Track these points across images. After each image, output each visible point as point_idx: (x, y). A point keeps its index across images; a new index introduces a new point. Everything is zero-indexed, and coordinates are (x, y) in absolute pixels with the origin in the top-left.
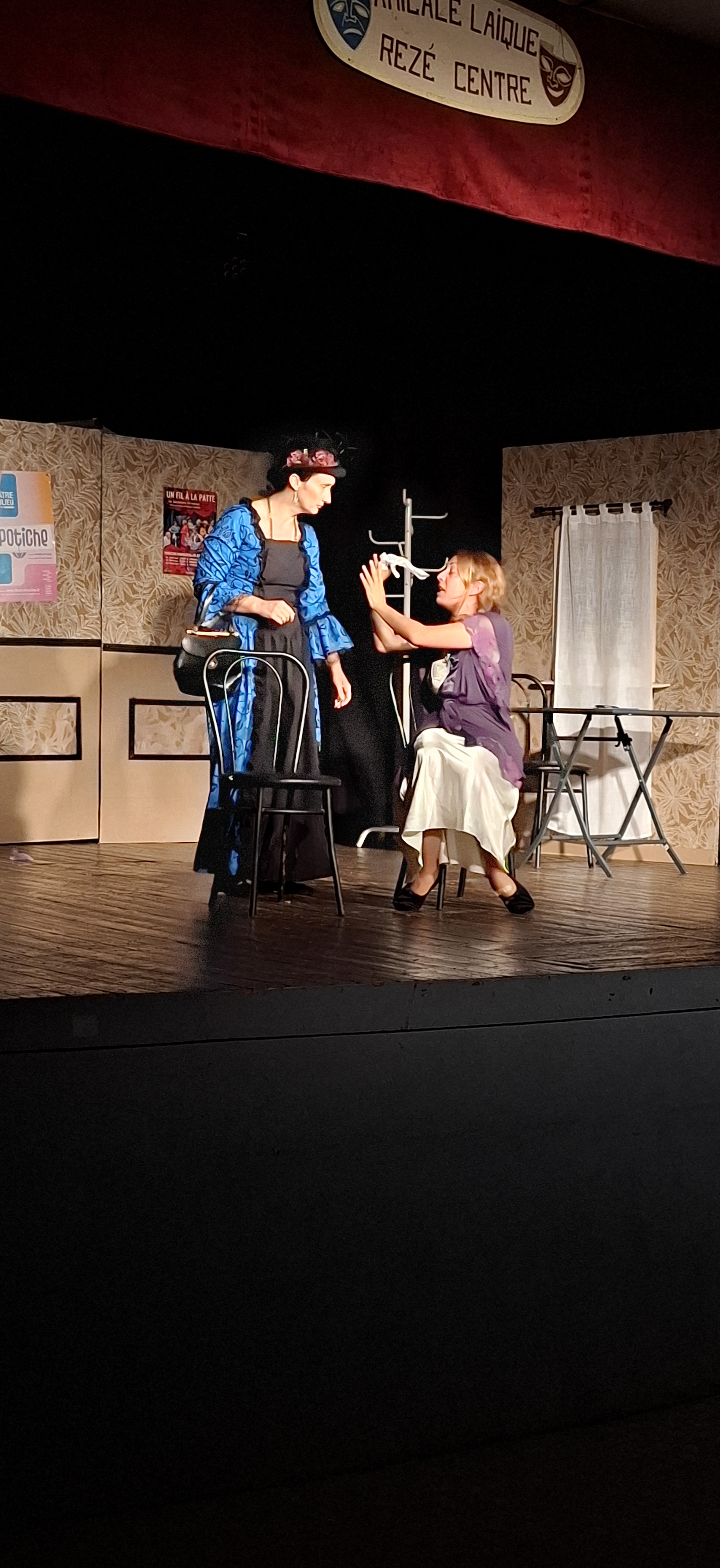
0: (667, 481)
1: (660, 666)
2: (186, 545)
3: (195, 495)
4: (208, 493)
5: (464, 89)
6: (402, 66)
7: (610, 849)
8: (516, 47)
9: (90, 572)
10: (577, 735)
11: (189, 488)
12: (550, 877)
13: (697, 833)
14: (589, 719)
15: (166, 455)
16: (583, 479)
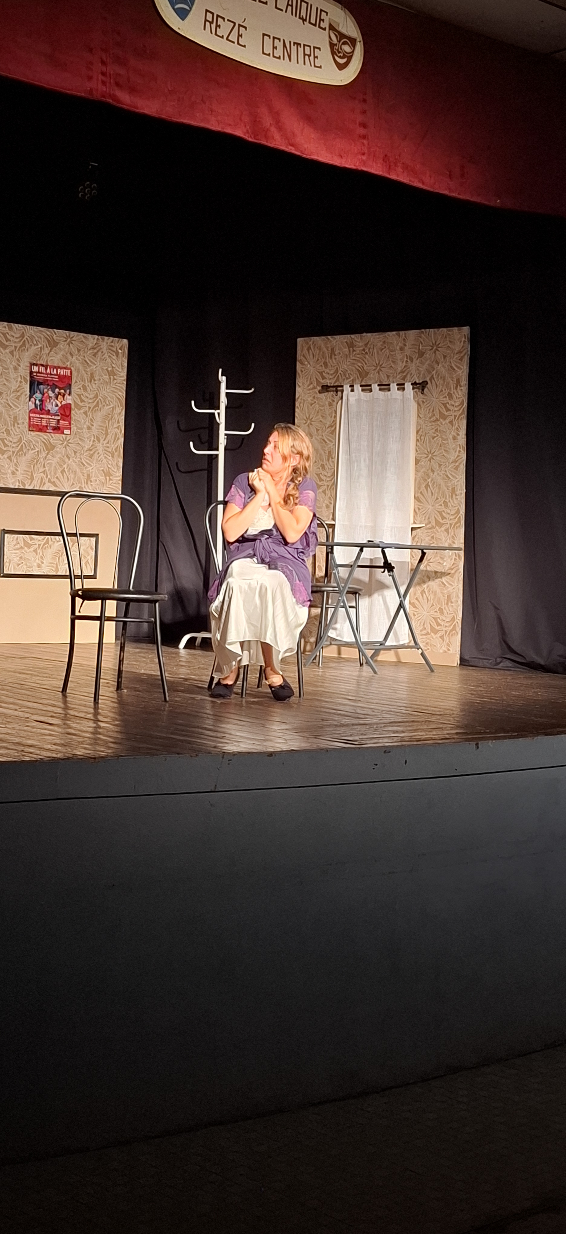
0: (424, 367)
1: (417, 510)
2: (46, 409)
3: (55, 370)
4: (65, 368)
5: (269, 55)
6: (221, 35)
7: (377, 652)
8: (310, 22)
10: (352, 564)
11: (49, 364)
12: (330, 673)
13: (443, 641)
14: (361, 550)
15: (32, 337)
16: (360, 364)
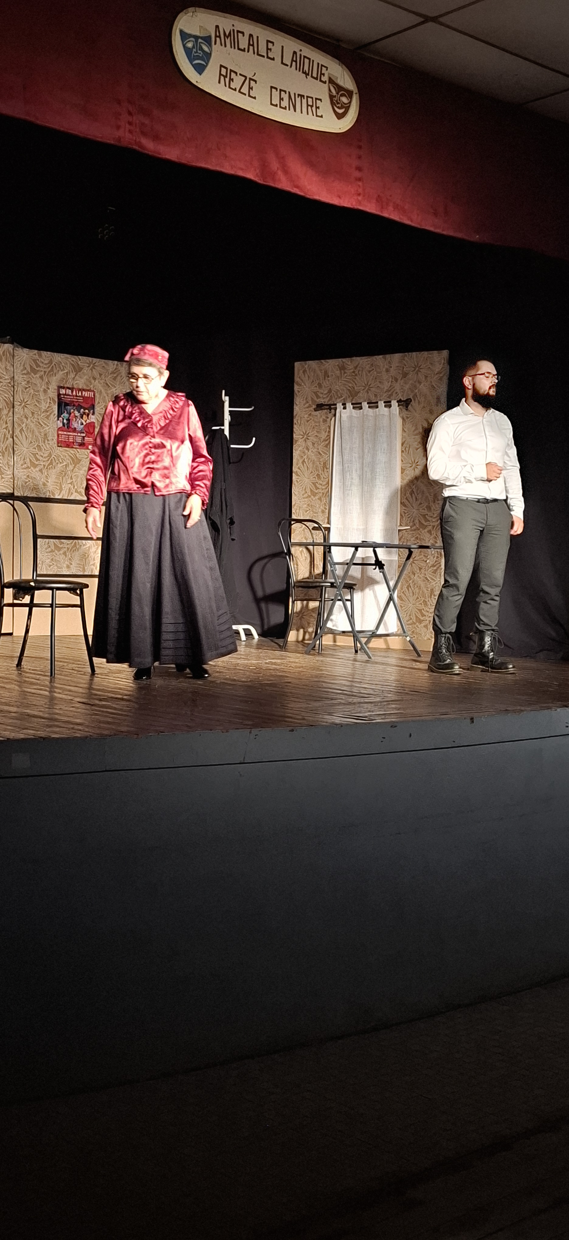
0: (408, 386)
1: (403, 514)
2: (73, 427)
3: (80, 392)
4: (89, 390)
5: (276, 106)
6: (234, 88)
7: (370, 640)
8: (312, 76)
9: (6, 446)
10: (348, 562)
11: (75, 387)
14: (356, 550)
15: (60, 363)
16: (350, 385)
